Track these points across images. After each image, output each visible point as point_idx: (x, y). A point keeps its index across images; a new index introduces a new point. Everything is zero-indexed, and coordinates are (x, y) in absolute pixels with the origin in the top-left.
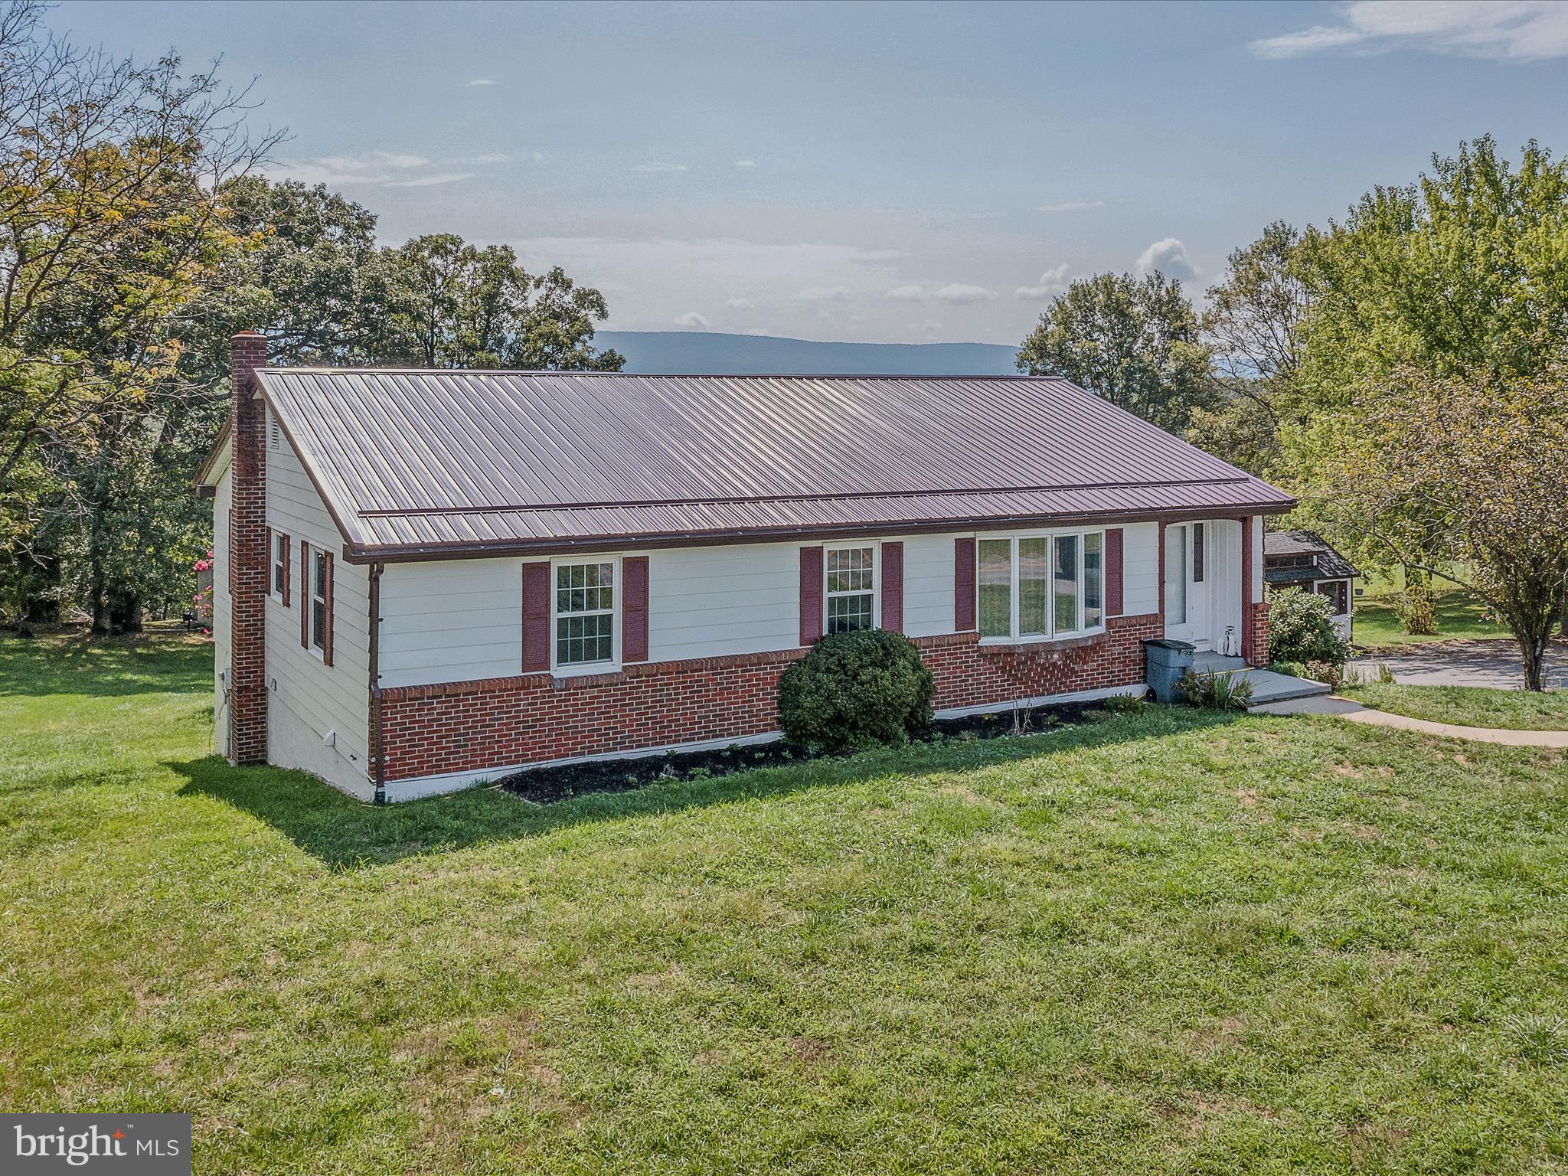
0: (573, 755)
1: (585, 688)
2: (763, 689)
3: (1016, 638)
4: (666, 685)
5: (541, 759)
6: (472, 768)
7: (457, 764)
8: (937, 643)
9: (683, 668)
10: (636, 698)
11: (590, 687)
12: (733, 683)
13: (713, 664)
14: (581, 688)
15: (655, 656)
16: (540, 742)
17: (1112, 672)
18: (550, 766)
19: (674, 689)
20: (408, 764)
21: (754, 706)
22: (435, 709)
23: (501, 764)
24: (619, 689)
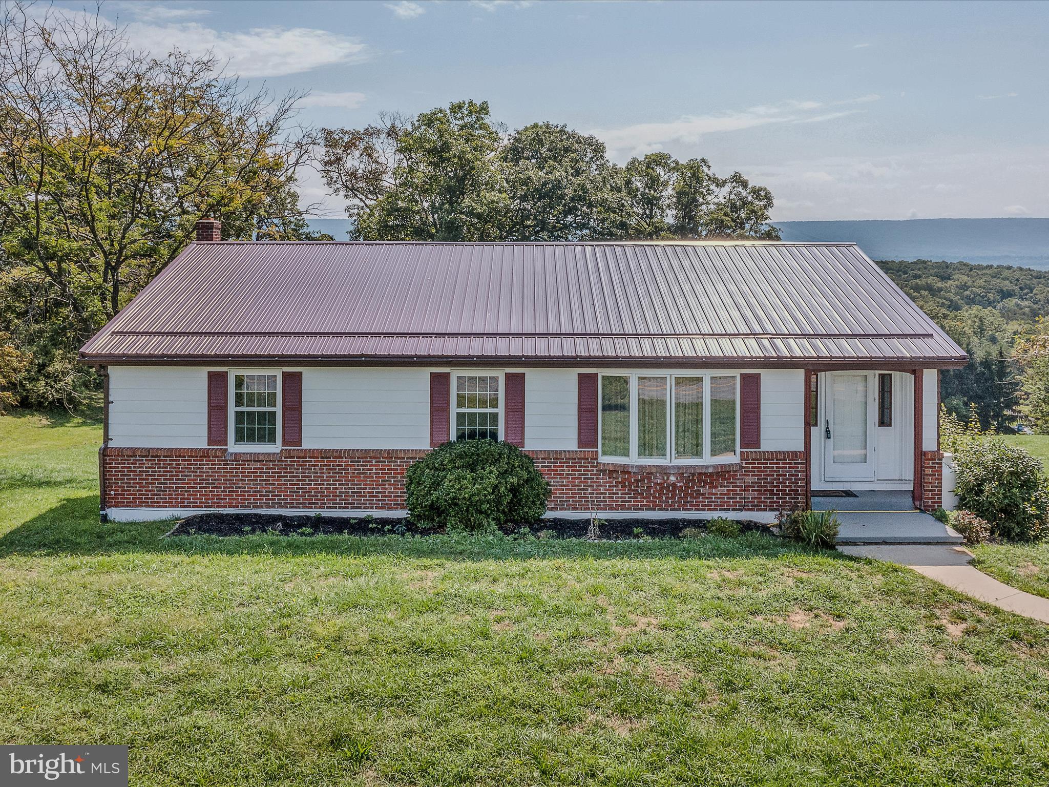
0: (241, 507)
1: (251, 461)
2: (394, 477)
3: (634, 459)
4: (313, 465)
5: (218, 507)
6: (169, 506)
7: (158, 502)
8: (557, 456)
9: (326, 454)
10: (290, 473)
11: (255, 461)
12: (368, 470)
13: (350, 454)
14: (248, 461)
15: (307, 444)
16: (218, 495)
17: (744, 498)
18: (225, 512)
19: (320, 469)
20: (127, 498)
21: (386, 489)
22: (144, 464)
23: (189, 507)
24: (277, 465)
